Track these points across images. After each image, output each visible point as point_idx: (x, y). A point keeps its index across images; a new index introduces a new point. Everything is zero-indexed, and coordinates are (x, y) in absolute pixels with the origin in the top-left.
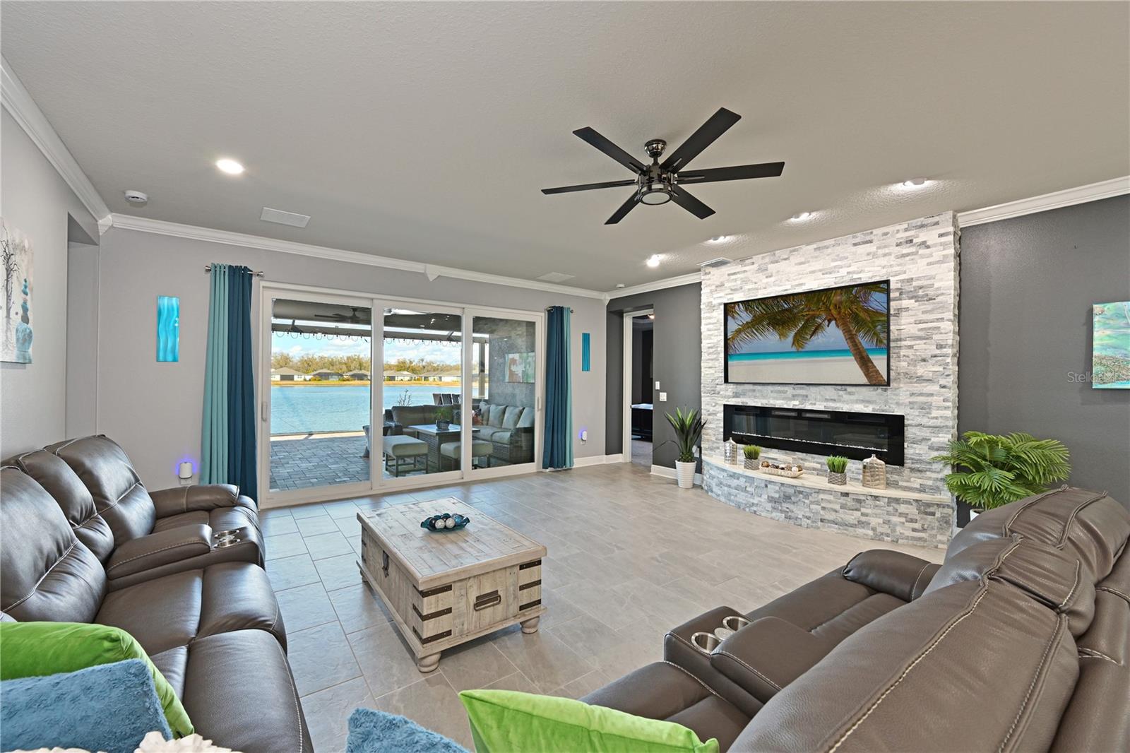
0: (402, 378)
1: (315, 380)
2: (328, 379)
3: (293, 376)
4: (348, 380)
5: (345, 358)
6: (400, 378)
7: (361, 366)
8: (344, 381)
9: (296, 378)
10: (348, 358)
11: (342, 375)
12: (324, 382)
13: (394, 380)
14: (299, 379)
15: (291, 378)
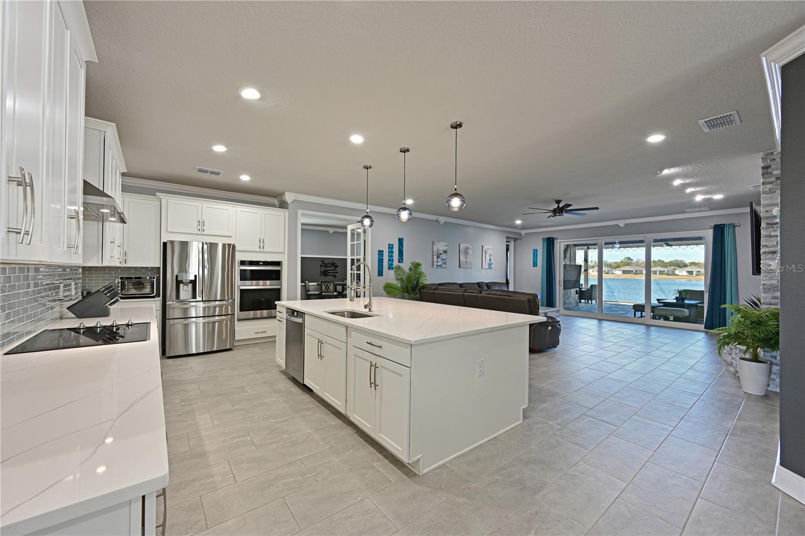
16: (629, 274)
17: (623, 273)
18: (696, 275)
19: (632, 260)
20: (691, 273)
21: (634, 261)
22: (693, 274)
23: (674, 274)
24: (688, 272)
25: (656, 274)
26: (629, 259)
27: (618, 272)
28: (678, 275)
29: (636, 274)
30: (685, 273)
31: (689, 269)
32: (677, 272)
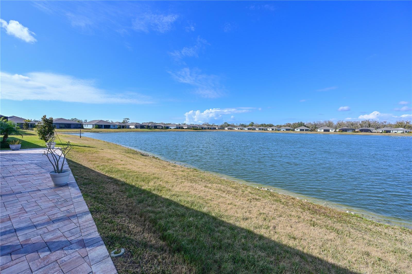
0: (396, 131)
1: (340, 132)
2: (347, 131)
3: (329, 130)
4: (358, 132)
5: (361, 122)
6: (394, 131)
7: (369, 125)
8: (355, 132)
9: (330, 131)
10: (362, 122)
11: (354, 130)
12: (344, 133)
13: (390, 132)
14: (332, 131)
15: (328, 131)
16: (250, 130)
17: (248, 129)
18: (275, 130)
19: (254, 124)
20: (273, 129)
21: (255, 124)
22: (273, 130)
23: (267, 130)
24: (272, 129)
25: (260, 130)
26: (253, 123)
27: (246, 129)
28: (268, 130)
29: (253, 130)
30: (271, 130)
31: (273, 128)
32: (268, 129)
